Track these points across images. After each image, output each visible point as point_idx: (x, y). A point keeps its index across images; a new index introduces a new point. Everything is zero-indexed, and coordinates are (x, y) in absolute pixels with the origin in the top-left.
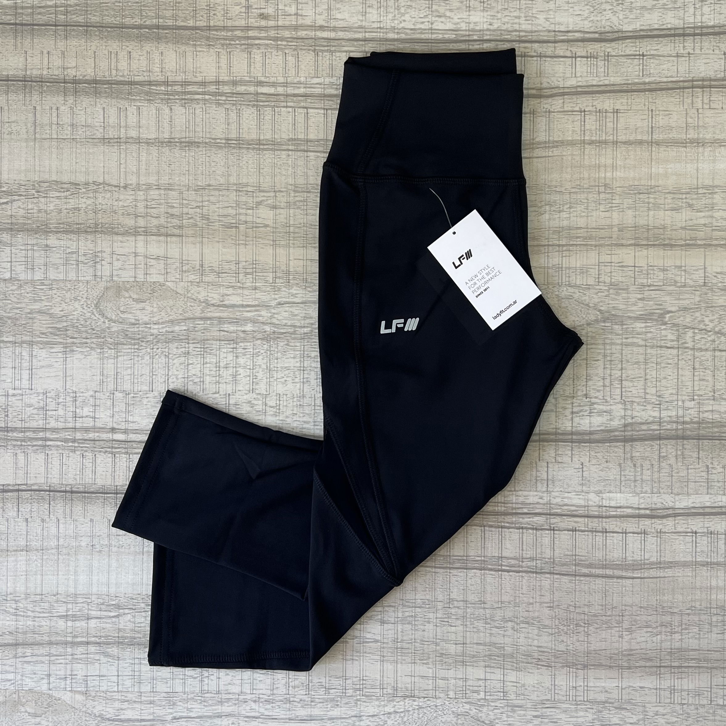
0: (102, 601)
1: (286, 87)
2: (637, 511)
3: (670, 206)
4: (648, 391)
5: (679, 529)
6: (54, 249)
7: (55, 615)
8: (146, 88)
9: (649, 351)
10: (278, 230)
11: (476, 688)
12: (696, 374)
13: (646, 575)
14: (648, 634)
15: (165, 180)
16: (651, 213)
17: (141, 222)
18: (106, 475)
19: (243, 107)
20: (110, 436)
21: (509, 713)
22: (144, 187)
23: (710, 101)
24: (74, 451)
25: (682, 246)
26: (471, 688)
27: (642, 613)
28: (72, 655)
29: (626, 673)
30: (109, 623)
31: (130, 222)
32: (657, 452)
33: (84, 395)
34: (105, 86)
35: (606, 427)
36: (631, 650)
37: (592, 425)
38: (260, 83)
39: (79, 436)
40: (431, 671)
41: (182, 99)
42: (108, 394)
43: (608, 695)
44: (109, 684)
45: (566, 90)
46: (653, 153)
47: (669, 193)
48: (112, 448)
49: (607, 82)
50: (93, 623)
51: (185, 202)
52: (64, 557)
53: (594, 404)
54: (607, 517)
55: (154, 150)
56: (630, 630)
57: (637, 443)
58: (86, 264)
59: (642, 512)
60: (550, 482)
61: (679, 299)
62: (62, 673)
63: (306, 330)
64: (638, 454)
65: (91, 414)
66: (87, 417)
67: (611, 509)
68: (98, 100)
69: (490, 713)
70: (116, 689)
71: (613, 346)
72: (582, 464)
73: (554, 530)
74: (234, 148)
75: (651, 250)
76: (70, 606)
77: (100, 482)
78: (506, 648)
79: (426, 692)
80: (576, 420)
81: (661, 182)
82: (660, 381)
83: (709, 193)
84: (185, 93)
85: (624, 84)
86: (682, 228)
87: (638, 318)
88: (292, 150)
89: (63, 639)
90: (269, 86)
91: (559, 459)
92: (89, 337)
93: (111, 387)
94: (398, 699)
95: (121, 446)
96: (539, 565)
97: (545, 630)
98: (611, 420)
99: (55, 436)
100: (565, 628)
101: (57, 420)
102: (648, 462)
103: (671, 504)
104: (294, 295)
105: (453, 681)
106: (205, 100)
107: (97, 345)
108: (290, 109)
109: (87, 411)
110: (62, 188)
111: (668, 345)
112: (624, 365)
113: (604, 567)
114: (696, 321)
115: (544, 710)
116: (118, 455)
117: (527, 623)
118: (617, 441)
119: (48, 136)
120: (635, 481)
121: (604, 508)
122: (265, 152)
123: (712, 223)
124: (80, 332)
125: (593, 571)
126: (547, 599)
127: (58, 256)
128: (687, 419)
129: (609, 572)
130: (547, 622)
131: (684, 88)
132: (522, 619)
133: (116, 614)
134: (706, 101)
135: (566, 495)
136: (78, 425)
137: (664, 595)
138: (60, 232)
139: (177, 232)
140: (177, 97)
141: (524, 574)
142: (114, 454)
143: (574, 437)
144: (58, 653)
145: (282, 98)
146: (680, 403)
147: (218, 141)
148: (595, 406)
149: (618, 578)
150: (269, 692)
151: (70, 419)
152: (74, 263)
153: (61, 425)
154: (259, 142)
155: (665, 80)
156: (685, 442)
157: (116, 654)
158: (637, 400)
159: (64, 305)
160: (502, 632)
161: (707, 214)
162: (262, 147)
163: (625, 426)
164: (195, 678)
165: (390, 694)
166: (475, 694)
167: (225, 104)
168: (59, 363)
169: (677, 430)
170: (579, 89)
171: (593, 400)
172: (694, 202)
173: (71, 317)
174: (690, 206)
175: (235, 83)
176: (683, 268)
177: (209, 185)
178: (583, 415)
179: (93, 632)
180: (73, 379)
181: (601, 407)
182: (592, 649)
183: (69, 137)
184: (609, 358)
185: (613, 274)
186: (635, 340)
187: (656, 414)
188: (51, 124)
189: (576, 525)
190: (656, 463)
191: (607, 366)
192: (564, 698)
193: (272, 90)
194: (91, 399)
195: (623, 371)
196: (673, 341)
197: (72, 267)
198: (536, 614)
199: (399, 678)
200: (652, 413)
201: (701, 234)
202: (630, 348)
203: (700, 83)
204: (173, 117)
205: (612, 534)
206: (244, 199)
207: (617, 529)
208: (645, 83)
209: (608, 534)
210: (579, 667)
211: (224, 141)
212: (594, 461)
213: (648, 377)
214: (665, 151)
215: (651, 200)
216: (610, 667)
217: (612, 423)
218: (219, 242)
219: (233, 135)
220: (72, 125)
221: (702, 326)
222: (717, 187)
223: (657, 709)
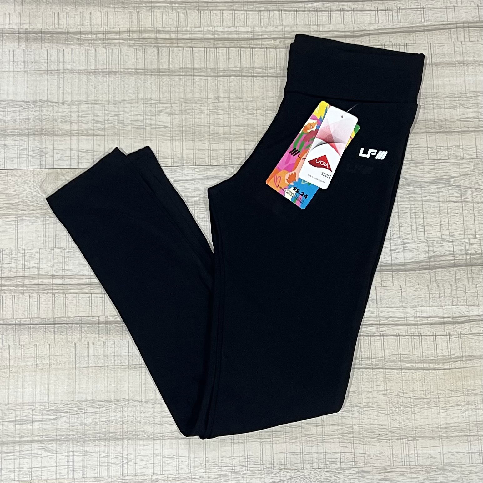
0: (43, 407)
1: (177, 33)
2: (442, 319)
3: (449, 105)
4: (443, 233)
5: (474, 331)
6: (10, 147)
7: (7, 420)
8: (78, 36)
9: (441, 205)
10: (173, 130)
11: (333, 460)
12: (476, 219)
13: (453, 366)
14: (459, 411)
15: (92, 98)
16: (436, 111)
17: (75, 127)
18: (48, 311)
19: (147, 47)
20: (51, 281)
21: (360, 478)
22: (76, 103)
23: (469, 36)
24: (23, 294)
25: (459, 132)
26: (330, 460)
27: (453, 395)
28: (19, 452)
29: (445, 442)
30: (49, 425)
31: (67, 127)
32: (454, 276)
33: (32, 251)
34: (49, 35)
35: (416, 259)
36: (447, 424)
37: (406, 258)
38: (159, 32)
39: (27, 282)
40: (298, 448)
41: (104, 43)
42: (49, 250)
43: (433, 460)
44: (49, 473)
45: (371, 32)
46: (434, 71)
47: (447, 97)
48: (53, 290)
49: (398, 26)
50: (36, 425)
51: (106, 112)
52: (14, 374)
53: (406, 243)
54: (421, 325)
55: (84, 78)
56: (445, 409)
57: (438, 270)
58: (34, 157)
59: (446, 320)
60: (378, 301)
61: (460, 168)
62: (11, 467)
63: (196, 199)
64: (440, 278)
65: (36, 265)
66: (33, 267)
67: (424, 319)
68: (43, 45)
69: (346, 479)
70: (54, 477)
71: (416, 202)
72: (401, 287)
73: (383, 336)
74: (141, 75)
75: (437, 136)
76: (18, 413)
77: (43, 316)
78: (354, 427)
79: (296, 465)
80: (394, 255)
81: (440, 90)
82: (451, 226)
83: (474, 96)
84: (105, 39)
85: (410, 27)
86: (457, 120)
87: (432, 182)
88: (182, 75)
89: (12, 439)
90: (165, 33)
91: (384, 284)
92: (35, 209)
93: (52, 245)
94: (275, 472)
95: (59, 288)
96: (374, 363)
97: (382, 412)
98: (419, 254)
99: (8, 283)
100: (397, 409)
101: (10, 271)
102: (448, 284)
103: (466, 313)
104: (186, 175)
105: (316, 455)
106: (120, 43)
107: (41, 215)
108: (181, 48)
109: (32, 264)
110: (17, 105)
111: (455, 200)
112: (424, 216)
113: (422, 362)
114: (473, 183)
115: (387, 474)
116: (57, 295)
117: (369, 407)
118: (425, 269)
119: (7, 70)
120: (440, 297)
121: (419, 318)
122: (163, 77)
123: (478, 116)
124: (28, 206)
125: (414, 365)
126: (381, 388)
127: (13, 152)
128: (473, 251)
129: (425, 365)
130: (383, 406)
131: (451, 28)
132: (364, 404)
133: (55, 417)
134: (466, 36)
135: (390, 310)
136: (26, 274)
137: (467, 381)
138: (15, 135)
139: (100, 132)
140: (100, 42)
141: (364, 370)
142: (53, 294)
143: (394, 268)
144: (8, 451)
145: (175, 41)
146: (467, 240)
147: (130, 70)
148: (407, 245)
149: (433, 369)
150: (175, 472)
151: (20, 270)
152: (25, 156)
153: (13, 274)
154: (159, 71)
155: (437, 23)
156: (473, 268)
157: (54, 449)
158: (436, 239)
159: (16, 187)
160: (351, 415)
161: (474, 110)
162: (161, 74)
163: (429, 258)
164: (117, 464)
165: (268, 468)
166: (333, 465)
167: (135, 46)
168: (13, 229)
169: (466, 259)
170: (380, 31)
171: (405, 241)
172: (464, 102)
173: (22, 195)
174: (463, 105)
175: (141, 32)
176: (461, 147)
177: (124, 100)
178: (399, 252)
179: (36, 432)
180: (22, 240)
181: (411, 245)
182: (418, 424)
183: (22, 70)
184: (414, 211)
185: (413, 153)
186: (431, 198)
187: (451, 249)
188: (9, 62)
189: (399, 332)
190: (453, 284)
191: (413, 216)
192: (401, 464)
193: (167, 36)
194: (37, 255)
195: (425, 219)
196: (457, 197)
197: (24, 159)
198: (375, 400)
199: (275, 455)
200: (447, 248)
201: (471, 124)
202: (428, 203)
203: (462, 25)
204: (97, 55)
205: (426, 337)
206: (148, 109)
207: (428, 333)
208: (424, 26)
209: (423, 337)
210: (410, 439)
211: (134, 70)
212: (409, 285)
213: (442, 223)
214: (441, 69)
215: (435, 102)
216: (433, 438)
217: (420, 256)
218: (131, 139)
219: (140, 66)
220: (24, 62)
221: (477, 186)
222: (480, 92)
223: (471, 468)
